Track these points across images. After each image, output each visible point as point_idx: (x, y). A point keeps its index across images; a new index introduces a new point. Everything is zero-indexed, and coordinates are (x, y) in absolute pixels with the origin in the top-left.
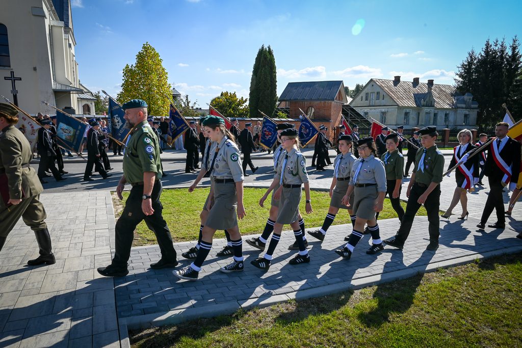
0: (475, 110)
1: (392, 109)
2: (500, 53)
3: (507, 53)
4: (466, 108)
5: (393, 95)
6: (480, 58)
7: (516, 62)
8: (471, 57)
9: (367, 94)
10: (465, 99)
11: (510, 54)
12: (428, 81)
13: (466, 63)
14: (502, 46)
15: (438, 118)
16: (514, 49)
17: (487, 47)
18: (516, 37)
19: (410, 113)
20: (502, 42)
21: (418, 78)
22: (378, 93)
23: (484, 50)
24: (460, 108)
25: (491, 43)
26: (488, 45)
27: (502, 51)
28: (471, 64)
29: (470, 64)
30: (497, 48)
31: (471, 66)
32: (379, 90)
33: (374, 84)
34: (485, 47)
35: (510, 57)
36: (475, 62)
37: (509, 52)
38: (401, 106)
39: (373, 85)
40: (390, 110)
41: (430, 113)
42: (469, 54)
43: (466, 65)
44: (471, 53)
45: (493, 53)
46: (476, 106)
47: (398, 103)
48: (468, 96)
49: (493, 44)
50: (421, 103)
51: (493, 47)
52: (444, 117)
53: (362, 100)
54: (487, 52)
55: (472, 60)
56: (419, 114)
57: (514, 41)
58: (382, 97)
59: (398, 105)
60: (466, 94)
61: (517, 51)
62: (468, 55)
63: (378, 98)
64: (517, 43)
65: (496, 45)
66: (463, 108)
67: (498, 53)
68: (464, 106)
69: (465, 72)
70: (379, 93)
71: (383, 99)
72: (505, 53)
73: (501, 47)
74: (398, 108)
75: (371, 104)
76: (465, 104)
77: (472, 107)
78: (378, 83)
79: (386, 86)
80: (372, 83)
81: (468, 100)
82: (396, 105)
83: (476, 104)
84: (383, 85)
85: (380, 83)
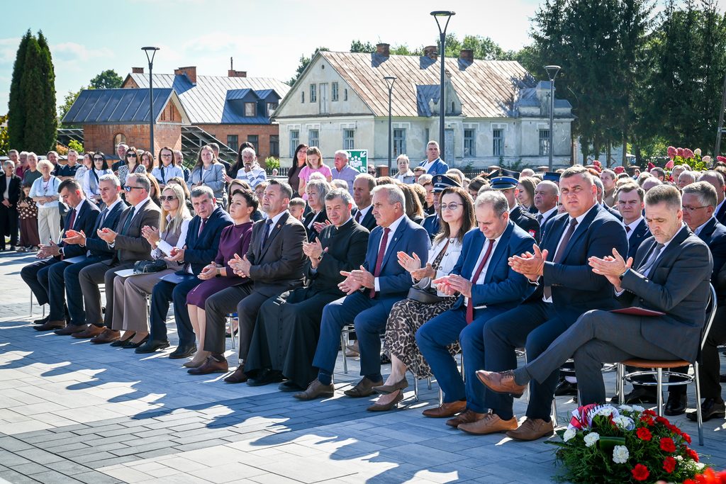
0: (563, 120)
1: (365, 123)
4: (542, 116)
5: (366, 91)
9: (313, 86)
10: (539, 96)
13: (546, 10)
15: (478, 140)
19: (408, 131)
22: (335, 85)
24: (525, 116)
32: (335, 78)
33: (325, 63)
38: (380, 115)
39: (323, 67)
40: (360, 124)
41: (452, 130)
46: (568, 110)
47: (374, 108)
48: (544, 87)
52: (491, 137)
53: (303, 102)
56: (427, 130)
58: (344, 94)
59: (375, 114)
60: (541, 83)
63: (335, 97)
66: (533, 116)
68: (536, 111)
70: (337, 83)
71: (346, 100)
74: (375, 120)
75: (323, 111)
76: (539, 107)
77: (556, 114)
78: (332, 61)
79: (353, 69)
80: (320, 62)
81: (545, 98)
82: (371, 113)
83: (568, 107)
84: (345, 67)
85: (339, 60)
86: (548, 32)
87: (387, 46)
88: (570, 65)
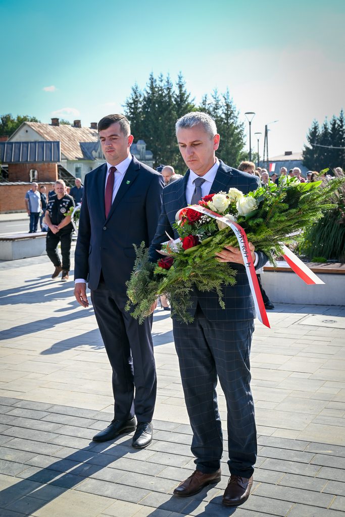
2: (167, 90)
3: (174, 92)
6: (146, 95)
7: (185, 103)
8: (135, 93)
10: (139, 148)
11: (177, 92)
12: (92, 123)
13: (131, 101)
14: (168, 82)
16: (180, 87)
17: (152, 82)
18: (180, 72)
19: (82, 169)
20: (168, 78)
21: (80, 121)
23: (150, 86)
25: (155, 77)
26: (152, 79)
27: (169, 89)
28: (137, 101)
29: (135, 102)
30: (162, 84)
31: (137, 104)
32: (37, 138)
33: (28, 129)
34: (149, 82)
35: (178, 97)
36: (141, 99)
37: (175, 91)
38: (71, 160)
39: (27, 131)
42: (133, 90)
43: (131, 104)
44: (134, 88)
45: (159, 91)
46: (151, 156)
47: (66, 155)
48: (140, 144)
49: (158, 80)
50: (92, 155)
51: (158, 83)
54: (152, 88)
55: (137, 97)
57: (180, 78)
59: (67, 159)
60: (139, 141)
61: (184, 89)
62: (132, 92)
64: (183, 80)
65: (161, 81)
67: (165, 91)
69: (130, 112)
72: (172, 91)
73: (166, 84)
74: (67, 162)
76: (140, 154)
77: (147, 158)
78: (34, 128)
79: (45, 132)
80: (25, 128)
81: (142, 150)
82: (65, 158)
83: (150, 154)
84: (42, 131)
85: (36, 128)
86: (132, 113)
87: (57, 120)
88: (150, 132)
